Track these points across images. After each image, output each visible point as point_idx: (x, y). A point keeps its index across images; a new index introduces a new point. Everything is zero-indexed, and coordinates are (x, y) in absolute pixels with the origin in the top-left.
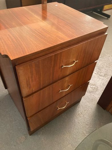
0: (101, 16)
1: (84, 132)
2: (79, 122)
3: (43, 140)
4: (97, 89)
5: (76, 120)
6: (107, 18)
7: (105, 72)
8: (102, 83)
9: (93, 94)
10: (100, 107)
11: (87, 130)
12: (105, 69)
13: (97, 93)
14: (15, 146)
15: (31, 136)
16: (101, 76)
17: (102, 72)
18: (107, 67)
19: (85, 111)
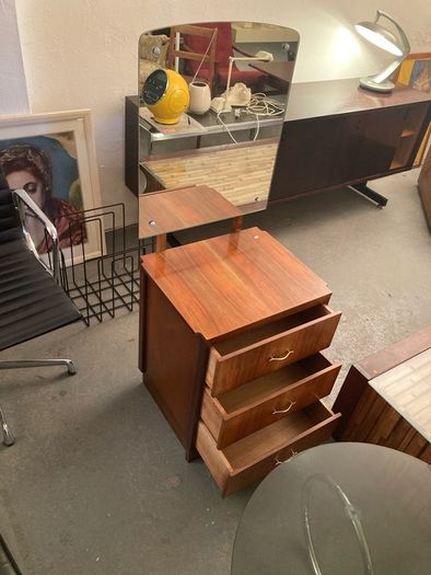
6: (377, 204)
14: (162, 492)
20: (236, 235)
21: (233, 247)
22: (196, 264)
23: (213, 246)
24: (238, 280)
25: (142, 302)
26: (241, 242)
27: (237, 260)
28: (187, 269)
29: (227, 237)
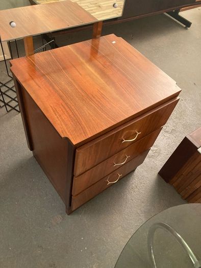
0: (176, 22)
1: (139, 211)
2: (133, 198)
3: (85, 220)
4: (159, 154)
5: (129, 196)
6: (185, 26)
7: (174, 126)
8: (166, 143)
9: (153, 160)
10: (162, 179)
11: (142, 209)
12: (174, 122)
13: (159, 158)
14: (49, 228)
15: (69, 216)
16: (167, 132)
17: (169, 126)
18: (176, 118)
19: (141, 183)
20: (96, 41)
21: (95, 51)
22: (62, 67)
23: (78, 50)
24: (101, 81)
25: (22, 111)
26: (101, 46)
27: (99, 62)
28: (55, 72)
29: (89, 42)
